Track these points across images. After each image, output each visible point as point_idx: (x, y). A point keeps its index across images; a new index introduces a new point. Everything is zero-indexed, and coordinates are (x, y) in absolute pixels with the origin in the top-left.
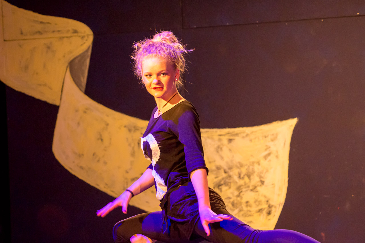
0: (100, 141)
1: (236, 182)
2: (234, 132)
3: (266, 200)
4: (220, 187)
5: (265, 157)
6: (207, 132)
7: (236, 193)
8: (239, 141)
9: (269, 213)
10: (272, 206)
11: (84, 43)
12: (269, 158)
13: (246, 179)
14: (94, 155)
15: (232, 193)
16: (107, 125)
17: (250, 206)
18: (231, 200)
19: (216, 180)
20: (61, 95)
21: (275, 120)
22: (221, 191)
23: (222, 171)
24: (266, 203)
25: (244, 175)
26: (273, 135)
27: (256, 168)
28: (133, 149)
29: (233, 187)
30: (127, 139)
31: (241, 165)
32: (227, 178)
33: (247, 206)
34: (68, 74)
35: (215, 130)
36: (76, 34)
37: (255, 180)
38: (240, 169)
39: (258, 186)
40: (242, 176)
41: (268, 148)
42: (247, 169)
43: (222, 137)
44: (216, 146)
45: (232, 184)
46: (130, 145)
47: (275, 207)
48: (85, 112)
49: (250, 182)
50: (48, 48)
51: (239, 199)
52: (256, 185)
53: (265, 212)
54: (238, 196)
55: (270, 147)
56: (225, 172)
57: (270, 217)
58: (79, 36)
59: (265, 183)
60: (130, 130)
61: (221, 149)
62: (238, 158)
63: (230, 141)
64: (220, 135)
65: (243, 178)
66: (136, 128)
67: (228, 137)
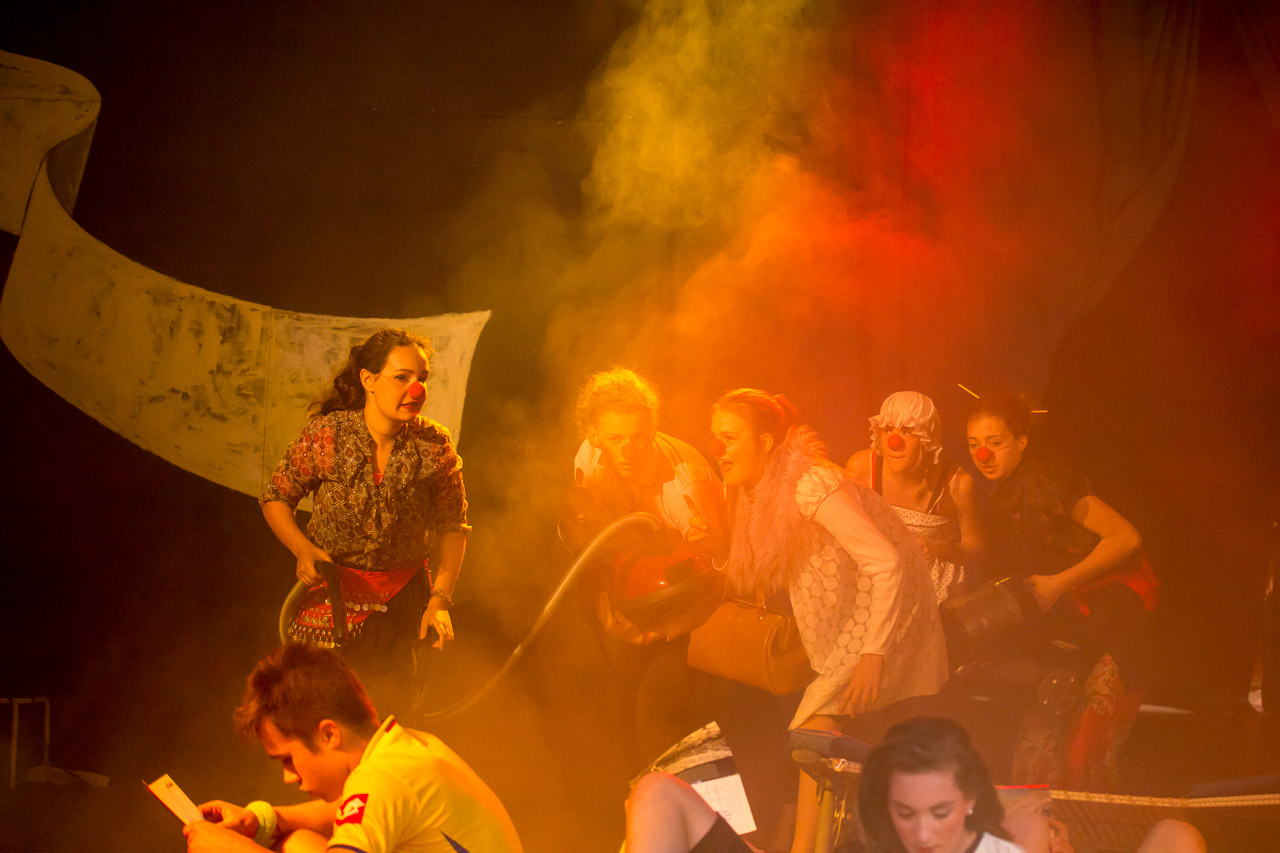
0: (96, 316)
2: (364, 325)
6: (312, 319)
11: (82, 116)
14: (79, 342)
16: (113, 285)
20: (25, 216)
21: (447, 311)
26: (441, 338)
28: (159, 338)
30: (149, 317)
34: (43, 174)
35: (326, 317)
36: (67, 96)
43: (339, 333)
44: (328, 348)
46: (153, 330)
48: (69, 255)
50: (8, 117)
58: (74, 101)
60: (156, 301)
61: (336, 355)
64: (337, 329)
66: (169, 298)
67: (351, 334)
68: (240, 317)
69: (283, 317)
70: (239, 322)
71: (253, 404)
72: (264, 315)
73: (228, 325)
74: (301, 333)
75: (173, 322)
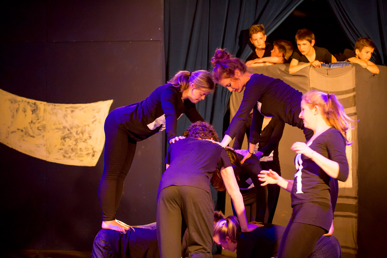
1: (75, 137)
2: (75, 106)
3: (92, 148)
4: (65, 139)
5: (93, 122)
6: (59, 105)
7: (74, 143)
8: (77, 112)
9: (93, 156)
10: (95, 151)
12: (95, 123)
13: (81, 135)
15: (72, 143)
17: (82, 151)
18: (71, 147)
19: (63, 135)
21: (100, 100)
22: (65, 141)
23: (67, 129)
24: (92, 149)
25: (80, 133)
26: (98, 109)
27: (87, 128)
28: (13, 114)
29: (73, 139)
30: (10, 107)
31: (78, 127)
32: (69, 134)
33: (80, 151)
35: (63, 105)
37: (86, 135)
38: (77, 128)
39: (87, 139)
40: (78, 133)
41: (94, 117)
42: (81, 129)
43: (67, 109)
44: (64, 114)
45: (72, 138)
46: (11, 111)
47: (97, 152)
49: (83, 136)
51: (76, 146)
52: (86, 139)
53: (91, 155)
54: (75, 145)
55: (96, 117)
56: (68, 130)
57: (94, 158)
59: (92, 138)
60: (12, 102)
61: (67, 116)
62: (76, 122)
63: (72, 111)
64: (67, 108)
66: (16, 101)
67: (71, 109)
68: (37, 106)
69: (50, 105)
70: (37, 108)
71: (42, 132)
72: (44, 105)
73: (34, 108)
74: (56, 110)
75: (17, 109)
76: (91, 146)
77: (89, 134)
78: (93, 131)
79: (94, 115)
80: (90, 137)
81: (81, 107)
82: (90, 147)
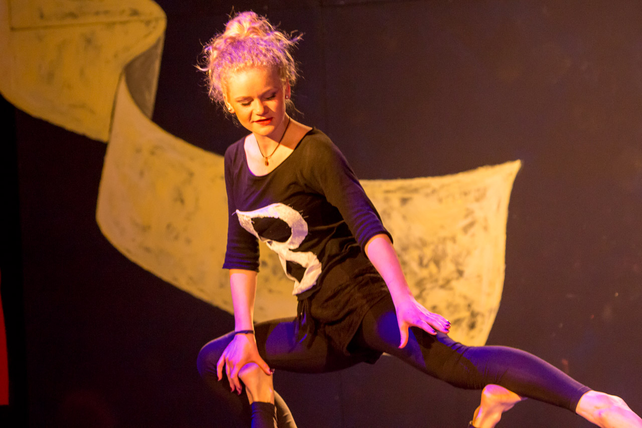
0: (179, 202)
1: (415, 273)
2: (411, 185)
3: (466, 303)
5: (466, 229)
7: (416, 291)
8: (418, 201)
9: (472, 326)
10: (478, 313)
11: (150, 33)
12: (472, 230)
13: (433, 267)
14: (169, 226)
16: (191, 174)
20: (111, 124)
21: (483, 165)
24: (467, 308)
25: (429, 261)
26: (478, 190)
27: (450, 248)
31: (424, 244)
34: (123, 87)
35: (377, 183)
36: (135, 18)
37: (448, 268)
38: (421, 250)
39: (452, 279)
40: (425, 261)
41: (469, 213)
42: (434, 251)
43: (390, 195)
47: (483, 316)
48: (153, 153)
49: (439, 271)
50: (89, 41)
52: (450, 278)
53: (464, 325)
54: (419, 297)
55: (473, 212)
57: (474, 332)
58: (142, 21)
59: (466, 274)
61: (389, 215)
62: (418, 231)
63: (404, 201)
64: (387, 192)
65: (427, 266)
67: (400, 195)
76: (465, 297)
77: (457, 264)
78: (469, 253)
79: (467, 209)
80: (460, 273)
81: (428, 186)
82: (462, 303)
